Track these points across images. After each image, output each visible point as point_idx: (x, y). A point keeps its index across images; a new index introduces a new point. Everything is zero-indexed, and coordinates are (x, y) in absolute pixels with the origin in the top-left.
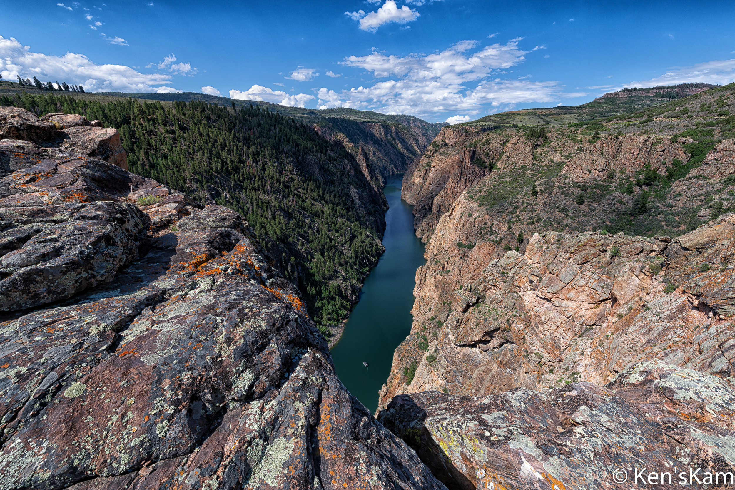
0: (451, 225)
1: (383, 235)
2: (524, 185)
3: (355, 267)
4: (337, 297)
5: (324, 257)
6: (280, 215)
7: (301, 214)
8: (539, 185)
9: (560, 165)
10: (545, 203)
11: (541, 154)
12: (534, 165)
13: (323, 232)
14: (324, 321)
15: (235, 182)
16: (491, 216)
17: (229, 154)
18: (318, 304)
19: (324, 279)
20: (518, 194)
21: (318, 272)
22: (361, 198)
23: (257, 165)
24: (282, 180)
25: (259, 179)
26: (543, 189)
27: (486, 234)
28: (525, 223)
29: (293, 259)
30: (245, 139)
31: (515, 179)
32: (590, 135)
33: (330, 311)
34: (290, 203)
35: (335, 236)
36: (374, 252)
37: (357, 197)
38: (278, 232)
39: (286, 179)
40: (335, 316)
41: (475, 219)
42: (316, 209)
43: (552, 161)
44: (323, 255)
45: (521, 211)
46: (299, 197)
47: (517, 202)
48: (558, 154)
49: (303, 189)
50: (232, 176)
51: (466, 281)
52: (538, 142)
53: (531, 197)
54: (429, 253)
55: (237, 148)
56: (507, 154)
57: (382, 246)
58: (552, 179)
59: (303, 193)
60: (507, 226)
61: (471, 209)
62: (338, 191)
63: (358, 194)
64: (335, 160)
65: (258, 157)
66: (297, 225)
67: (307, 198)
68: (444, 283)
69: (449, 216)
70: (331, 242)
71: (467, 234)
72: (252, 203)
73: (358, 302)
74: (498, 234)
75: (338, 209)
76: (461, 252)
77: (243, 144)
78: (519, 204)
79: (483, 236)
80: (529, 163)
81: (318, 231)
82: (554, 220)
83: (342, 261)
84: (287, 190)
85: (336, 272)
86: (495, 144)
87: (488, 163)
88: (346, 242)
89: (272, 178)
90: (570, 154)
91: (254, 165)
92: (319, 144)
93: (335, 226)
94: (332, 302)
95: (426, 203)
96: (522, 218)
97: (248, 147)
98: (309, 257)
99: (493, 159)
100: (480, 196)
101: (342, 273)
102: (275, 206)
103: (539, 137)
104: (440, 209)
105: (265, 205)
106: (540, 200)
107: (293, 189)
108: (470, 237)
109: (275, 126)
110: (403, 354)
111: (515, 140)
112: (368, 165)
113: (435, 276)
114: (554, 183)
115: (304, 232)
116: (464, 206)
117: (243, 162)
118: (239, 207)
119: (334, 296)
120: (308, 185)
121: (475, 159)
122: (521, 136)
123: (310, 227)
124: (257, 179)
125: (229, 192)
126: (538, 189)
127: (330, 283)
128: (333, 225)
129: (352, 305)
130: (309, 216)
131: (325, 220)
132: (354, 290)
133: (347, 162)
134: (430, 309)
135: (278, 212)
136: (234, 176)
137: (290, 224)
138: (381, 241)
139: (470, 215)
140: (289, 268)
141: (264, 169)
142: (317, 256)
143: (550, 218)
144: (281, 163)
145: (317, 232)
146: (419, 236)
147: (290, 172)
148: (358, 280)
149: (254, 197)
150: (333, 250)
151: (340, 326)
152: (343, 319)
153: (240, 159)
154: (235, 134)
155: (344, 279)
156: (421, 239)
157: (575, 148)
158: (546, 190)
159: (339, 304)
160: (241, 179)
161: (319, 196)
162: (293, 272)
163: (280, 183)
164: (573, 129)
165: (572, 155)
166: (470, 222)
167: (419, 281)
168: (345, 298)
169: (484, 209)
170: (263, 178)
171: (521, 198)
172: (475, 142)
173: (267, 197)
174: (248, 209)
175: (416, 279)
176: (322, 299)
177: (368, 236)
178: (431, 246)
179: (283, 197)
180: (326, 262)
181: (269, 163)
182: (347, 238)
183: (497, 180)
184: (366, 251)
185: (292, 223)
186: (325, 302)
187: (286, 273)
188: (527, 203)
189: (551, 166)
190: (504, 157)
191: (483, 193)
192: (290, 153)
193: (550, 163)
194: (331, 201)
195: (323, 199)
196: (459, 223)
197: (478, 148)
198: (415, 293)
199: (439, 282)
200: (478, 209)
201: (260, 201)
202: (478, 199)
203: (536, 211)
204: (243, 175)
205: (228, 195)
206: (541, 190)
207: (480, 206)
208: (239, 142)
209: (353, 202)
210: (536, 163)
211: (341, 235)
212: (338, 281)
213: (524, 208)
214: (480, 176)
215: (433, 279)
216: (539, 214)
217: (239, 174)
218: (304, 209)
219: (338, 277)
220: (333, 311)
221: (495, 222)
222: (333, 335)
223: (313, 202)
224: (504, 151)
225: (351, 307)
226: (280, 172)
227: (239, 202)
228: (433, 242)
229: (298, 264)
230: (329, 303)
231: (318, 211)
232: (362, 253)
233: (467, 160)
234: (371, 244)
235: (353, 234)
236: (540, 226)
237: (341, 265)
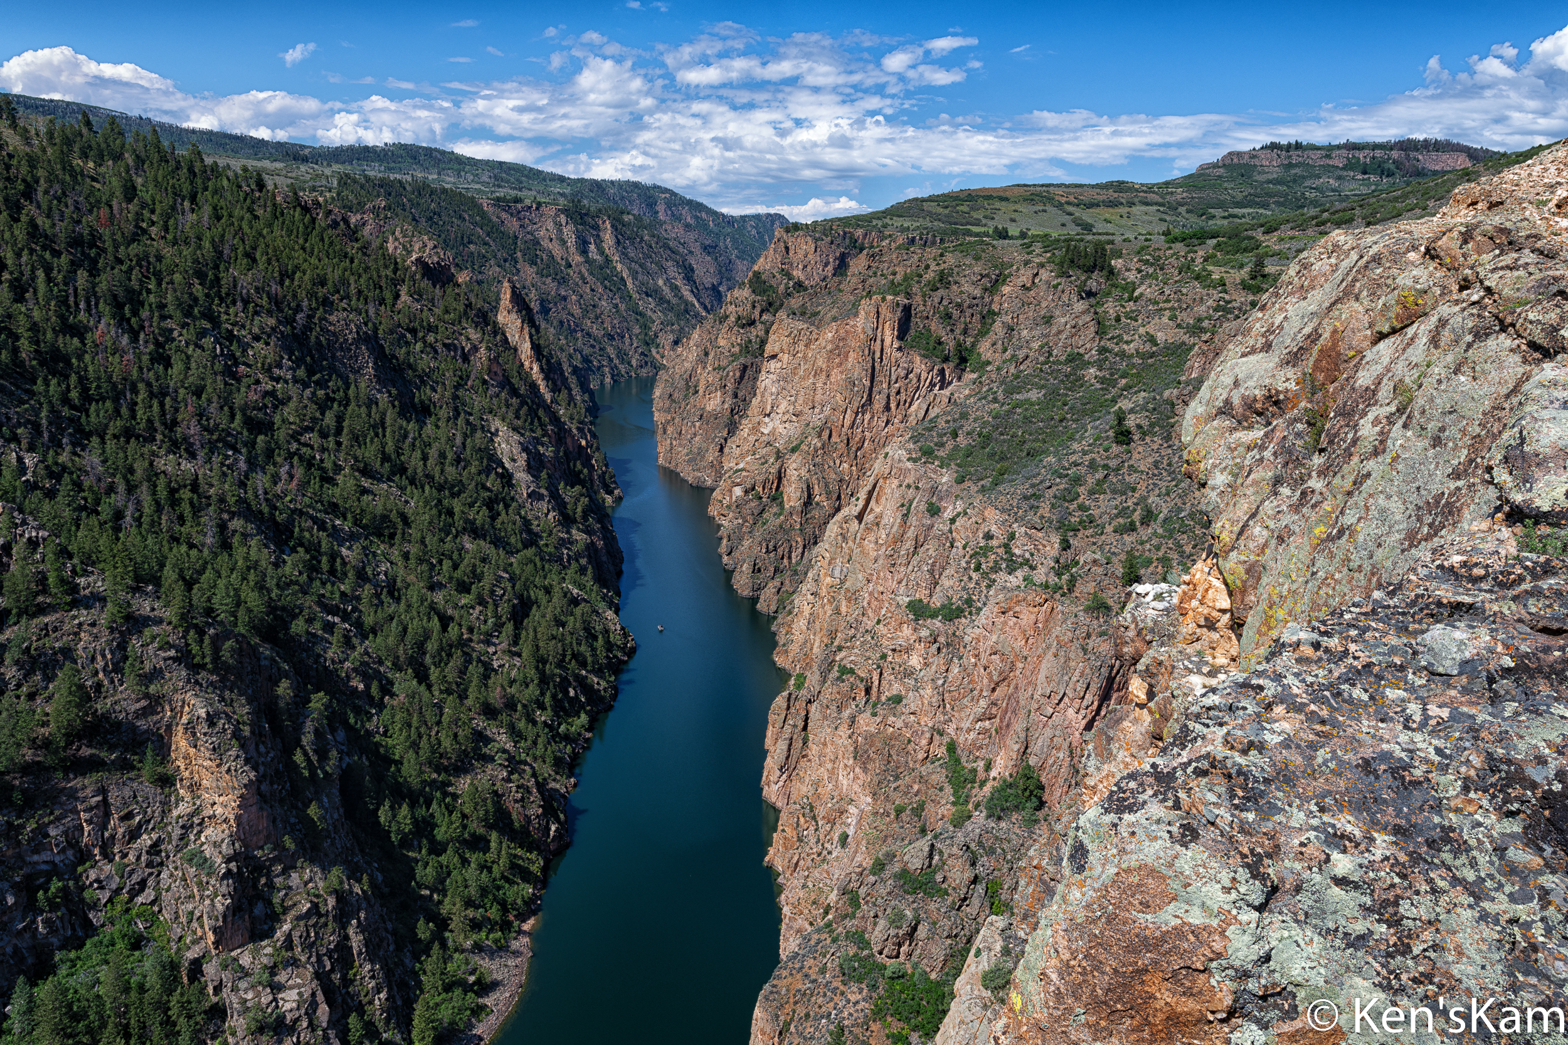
0: (869, 545)
1: (618, 594)
2: (1084, 413)
3: (541, 717)
4: (494, 836)
5: (429, 687)
6: (245, 536)
7: (322, 526)
8: (1132, 411)
9: (1179, 352)
10: (1156, 464)
11: (1118, 319)
12: (1103, 350)
13: (413, 595)
14: (457, 936)
15: (53, 410)
16: (1003, 511)
17: (19, 298)
18: (426, 873)
19: (438, 769)
20: (1071, 438)
21: (415, 746)
22: (535, 465)
23: (135, 339)
24: (238, 400)
25: (152, 395)
26: (1145, 423)
27: (996, 569)
28: (1109, 529)
29: (318, 701)
30: (76, 242)
31: (1053, 393)
32: (1241, 266)
33: (473, 891)
34: (279, 488)
35: (456, 606)
36: (601, 653)
37: (522, 459)
38: (252, 598)
39: (253, 397)
40: (494, 913)
41: (953, 521)
42: (379, 510)
43: (1152, 340)
44: (422, 676)
45: (1092, 493)
46: (309, 463)
47: (1076, 464)
48: (1165, 320)
49: (324, 435)
50: (39, 386)
51: (966, 725)
52: (1092, 285)
53: (1115, 449)
54: (794, 648)
55: (49, 279)
56: (1008, 319)
57: (625, 636)
58: (1166, 394)
59: (323, 450)
60: (1056, 539)
61: (934, 490)
62: (451, 440)
63: (525, 449)
64: (431, 329)
65: (135, 313)
66: (312, 568)
67: (338, 469)
68: (888, 741)
69: (860, 517)
70: (444, 628)
71: (931, 572)
72: (131, 489)
73: (568, 846)
74: (1033, 568)
75: (457, 505)
76: (924, 633)
77: (72, 263)
78: (1083, 470)
79: (985, 575)
80: (1088, 344)
81: (393, 589)
82: (1192, 516)
83: (495, 697)
84: (261, 438)
85: (480, 737)
86: (968, 287)
87: (952, 344)
88: (499, 626)
89: (198, 392)
90: (1200, 320)
91: (125, 340)
92: (367, 269)
93: (455, 567)
94: (474, 858)
95: (761, 478)
96: (1095, 512)
97: (94, 272)
98: (374, 690)
99: (965, 332)
100: (956, 448)
101: (503, 739)
102: (222, 500)
103: (1090, 270)
104: (810, 496)
105: (185, 494)
106: (1142, 455)
107: (281, 435)
108: (946, 582)
109: (193, 199)
110: (788, 1009)
111: (1025, 277)
112: (536, 348)
113: (853, 720)
114: (1173, 405)
115: (343, 594)
116: (909, 480)
117: (79, 332)
118: (82, 509)
119: (481, 831)
120: (340, 419)
121: (912, 332)
122: (1042, 265)
123: (362, 576)
124: (142, 395)
125: (31, 449)
126: (1131, 422)
127: (463, 784)
128: (447, 564)
129: (547, 862)
130: (353, 537)
131: (414, 550)
132: (552, 803)
133: (474, 335)
134: (844, 840)
135: (236, 524)
136: (47, 383)
137: (288, 569)
138: (617, 612)
139: (934, 511)
140: (307, 739)
141: (162, 359)
142: (404, 684)
143: (1180, 510)
144: (230, 336)
145: (391, 594)
146: (746, 593)
147: (269, 370)
148: (558, 763)
149: (140, 467)
150: (457, 660)
151: (515, 945)
152: (523, 918)
153: (63, 318)
154: (32, 223)
155: (514, 764)
156: (754, 600)
157: (1210, 303)
158: (1152, 425)
159: (503, 861)
160: (74, 395)
161: (386, 458)
162: (323, 755)
163: (232, 417)
164: (1179, 246)
165: (1206, 324)
166: (935, 531)
167: (782, 745)
168: (521, 836)
169: (974, 489)
170: (163, 393)
171: (1085, 453)
172: (906, 278)
173: (186, 465)
174: (119, 515)
175: (768, 742)
176: (437, 849)
177: (575, 602)
178: (801, 624)
179: (252, 464)
180: (440, 707)
181: (182, 337)
182: (504, 609)
183: (1000, 396)
184: (574, 656)
185: (292, 565)
186: (449, 857)
187: (298, 757)
188: (1106, 467)
189: (1152, 355)
190: (998, 327)
191: (962, 441)
192: (264, 302)
193: (1148, 346)
194: (429, 477)
195: (403, 470)
196: (900, 538)
197: (918, 299)
198: (772, 791)
199: (870, 738)
200: (956, 489)
201: (162, 482)
202: (951, 457)
203: (1134, 490)
204: (82, 381)
205: (29, 460)
206: (1139, 427)
207: (960, 480)
208: (57, 254)
209: (507, 478)
210: (1109, 345)
211: (481, 602)
212: (491, 775)
213: (1099, 483)
214: (932, 385)
215: (844, 731)
216: (1144, 499)
217: (67, 377)
218: (333, 508)
219: (492, 759)
220: (484, 891)
221: (1020, 530)
222: (494, 985)
223: (366, 483)
224: (995, 307)
225: (545, 869)
226: (230, 372)
227: (78, 486)
228: (807, 610)
229: (334, 719)
230: (465, 862)
231: (385, 518)
232: (560, 664)
233: (889, 336)
234: (587, 629)
235: (520, 597)
236: (1155, 533)
237: (489, 711)
